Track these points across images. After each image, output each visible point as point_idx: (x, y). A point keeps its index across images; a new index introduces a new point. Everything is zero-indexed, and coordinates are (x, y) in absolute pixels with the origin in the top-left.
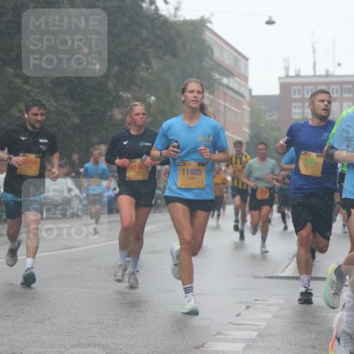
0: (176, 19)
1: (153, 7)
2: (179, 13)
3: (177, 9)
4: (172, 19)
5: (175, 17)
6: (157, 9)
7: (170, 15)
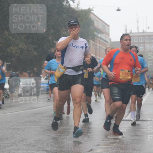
0: (78, 9)
1: (68, 4)
3: (78, 5)
4: (76, 9)
6: (69, 5)
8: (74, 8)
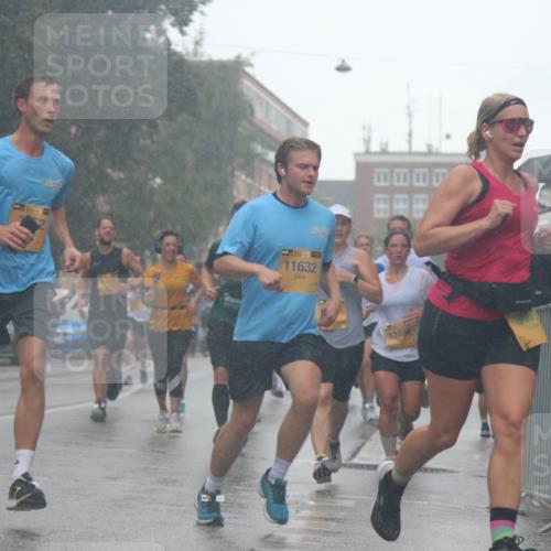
0: (197, 59)
2: (200, 50)
3: (197, 43)
4: (191, 58)
5: (196, 55)
6: (168, 43)
7: (188, 53)
8: (184, 53)
